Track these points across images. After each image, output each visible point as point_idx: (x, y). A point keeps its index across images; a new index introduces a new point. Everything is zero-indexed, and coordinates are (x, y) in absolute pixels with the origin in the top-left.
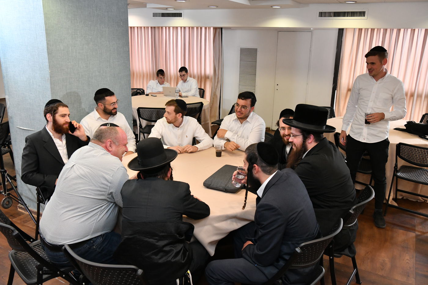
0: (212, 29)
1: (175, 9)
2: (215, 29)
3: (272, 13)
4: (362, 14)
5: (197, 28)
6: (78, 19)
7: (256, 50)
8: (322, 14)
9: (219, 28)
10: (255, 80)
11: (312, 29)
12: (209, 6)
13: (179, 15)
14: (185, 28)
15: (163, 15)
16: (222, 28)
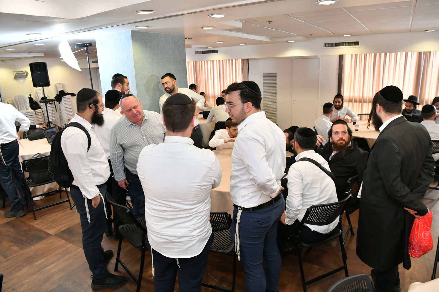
0: (240, 60)
1: (213, 47)
2: (243, 60)
3: (287, 46)
4: (357, 43)
5: (229, 60)
6: (154, 62)
7: (275, 74)
8: (326, 45)
9: (246, 59)
10: (276, 97)
11: (318, 56)
12: (239, 44)
13: (216, 52)
14: (219, 61)
15: (204, 52)
16: (248, 59)
